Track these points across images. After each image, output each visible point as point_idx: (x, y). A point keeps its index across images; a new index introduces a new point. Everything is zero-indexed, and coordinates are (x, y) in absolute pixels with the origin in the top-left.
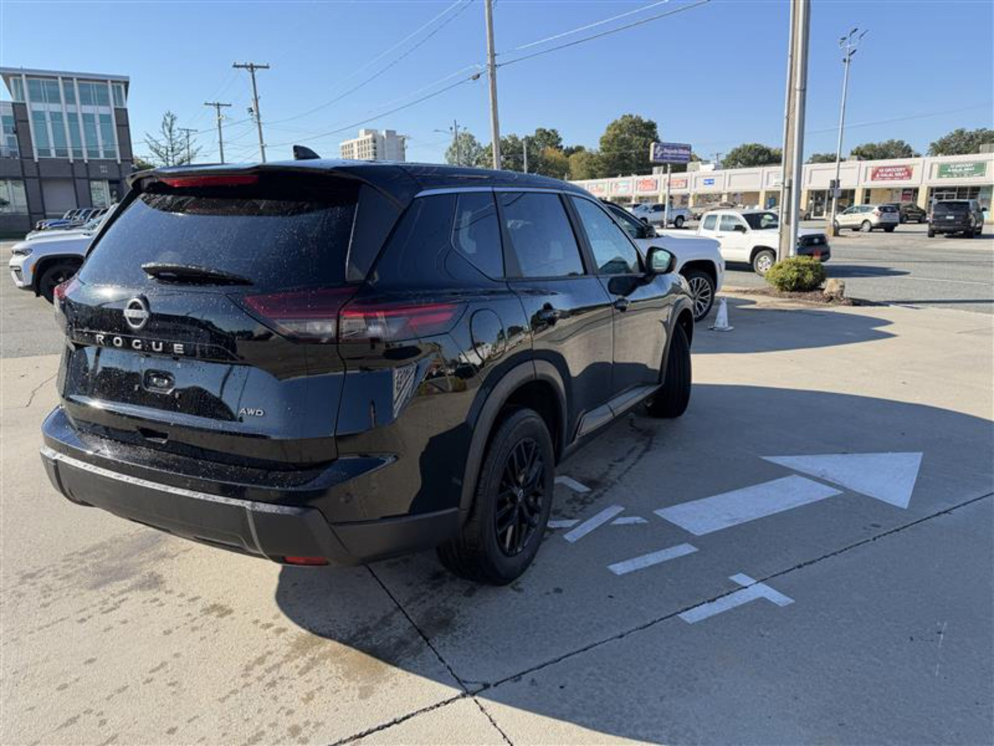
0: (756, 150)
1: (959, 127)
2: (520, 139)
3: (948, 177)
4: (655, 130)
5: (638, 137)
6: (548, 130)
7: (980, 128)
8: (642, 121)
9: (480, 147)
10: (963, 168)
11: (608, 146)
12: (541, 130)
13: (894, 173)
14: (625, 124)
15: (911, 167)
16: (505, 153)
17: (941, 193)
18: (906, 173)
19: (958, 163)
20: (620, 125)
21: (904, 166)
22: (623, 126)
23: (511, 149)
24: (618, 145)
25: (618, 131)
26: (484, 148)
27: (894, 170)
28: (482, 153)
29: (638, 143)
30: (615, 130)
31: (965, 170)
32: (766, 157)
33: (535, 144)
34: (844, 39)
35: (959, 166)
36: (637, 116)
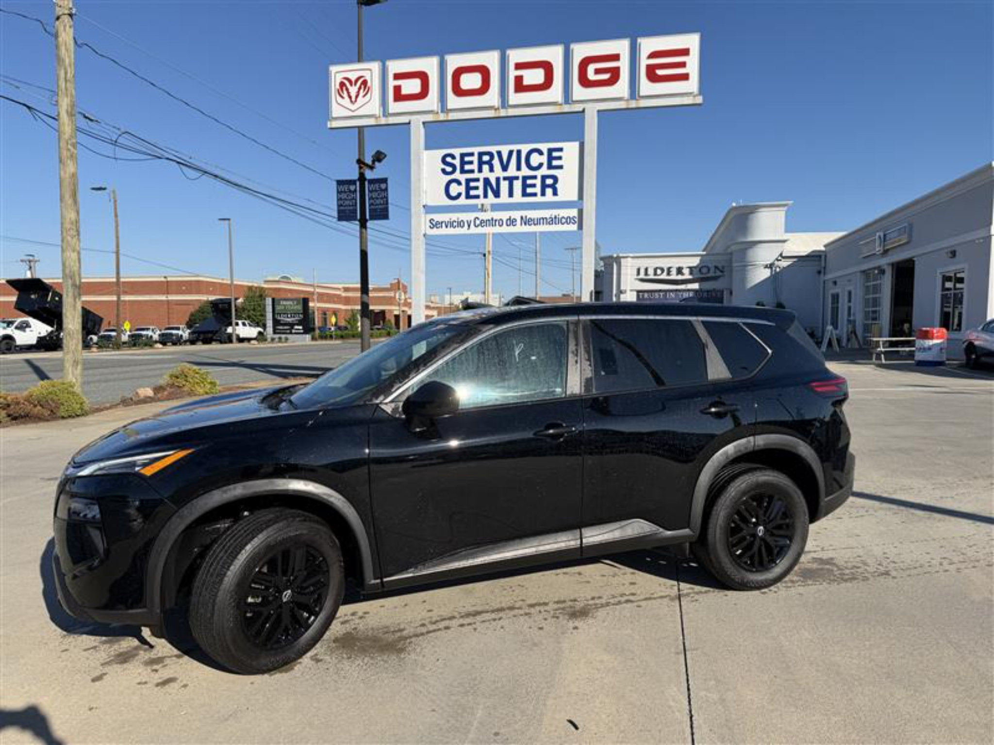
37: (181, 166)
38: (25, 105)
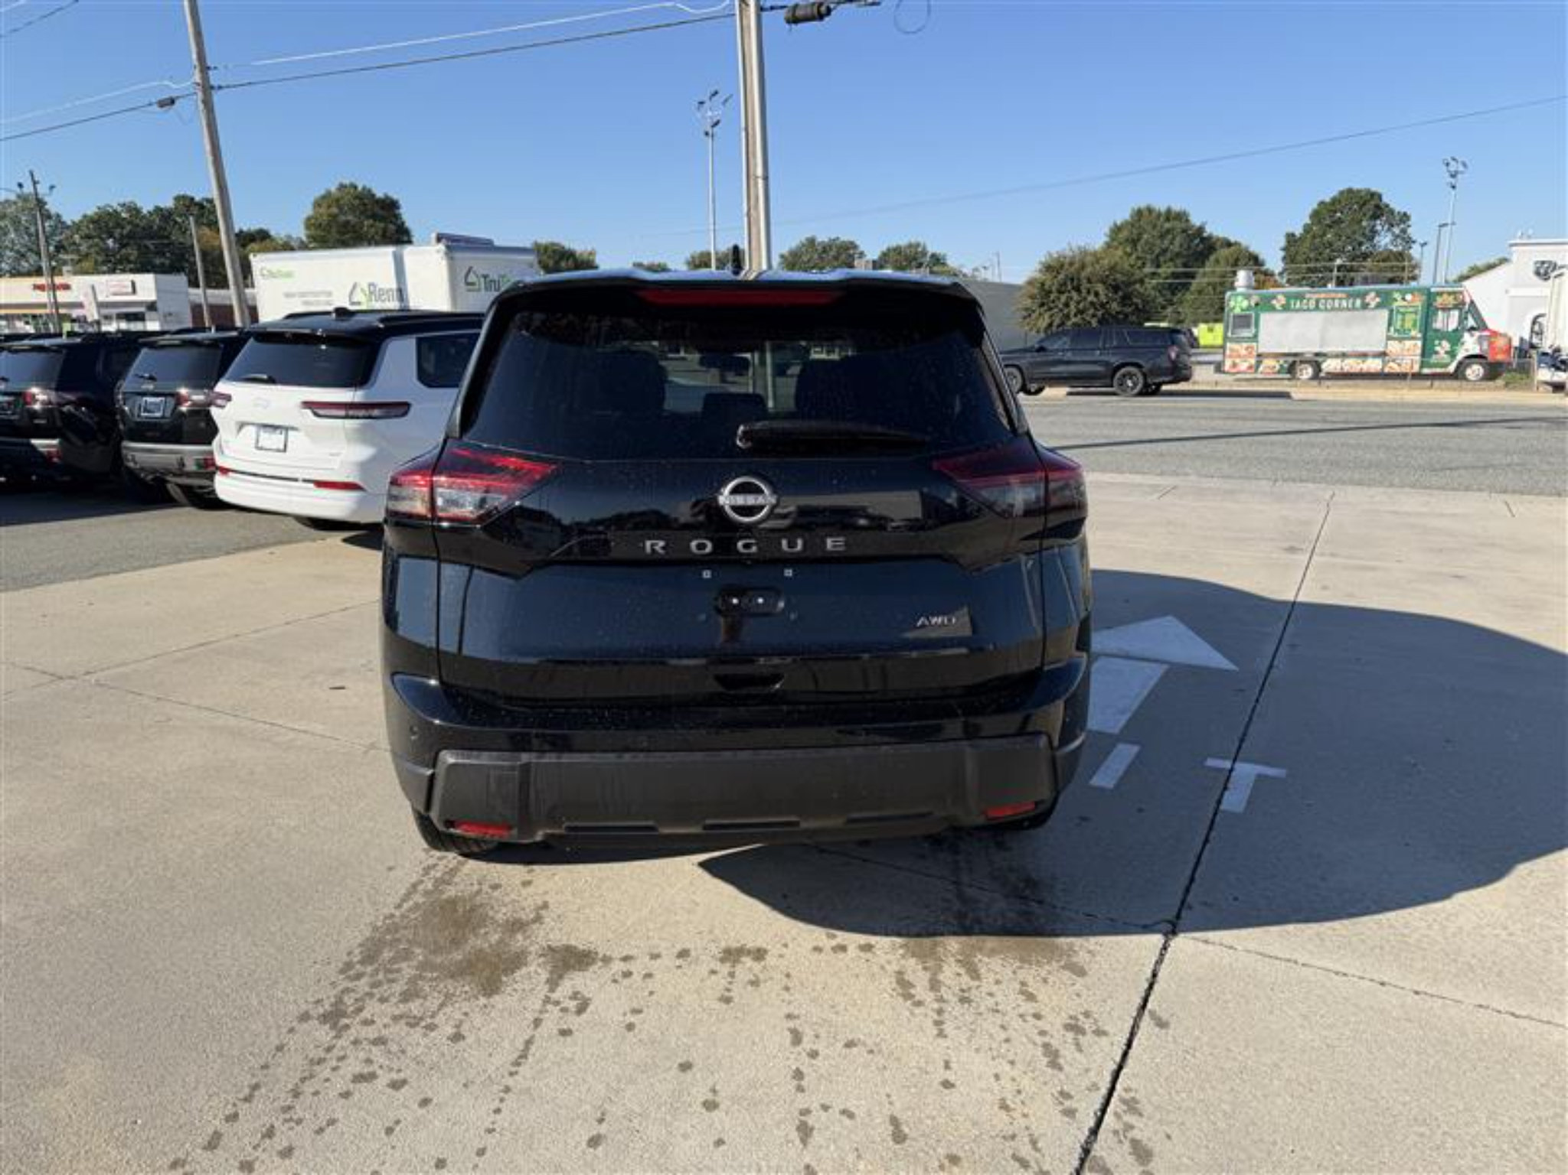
0: (554, 251)
1: (809, 235)
2: (145, 211)
4: (397, 212)
5: (371, 221)
6: (197, 199)
7: (833, 237)
8: (373, 196)
9: (63, 223)
11: (320, 233)
12: (184, 197)
14: (346, 198)
16: (117, 235)
20: (338, 200)
22: (342, 202)
23: (129, 228)
24: (339, 232)
25: (335, 210)
26: (69, 223)
28: (68, 232)
29: (373, 230)
30: (329, 207)
32: (570, 262)
33: (176, 222)
34: (702, 103)
36: (364, 188)
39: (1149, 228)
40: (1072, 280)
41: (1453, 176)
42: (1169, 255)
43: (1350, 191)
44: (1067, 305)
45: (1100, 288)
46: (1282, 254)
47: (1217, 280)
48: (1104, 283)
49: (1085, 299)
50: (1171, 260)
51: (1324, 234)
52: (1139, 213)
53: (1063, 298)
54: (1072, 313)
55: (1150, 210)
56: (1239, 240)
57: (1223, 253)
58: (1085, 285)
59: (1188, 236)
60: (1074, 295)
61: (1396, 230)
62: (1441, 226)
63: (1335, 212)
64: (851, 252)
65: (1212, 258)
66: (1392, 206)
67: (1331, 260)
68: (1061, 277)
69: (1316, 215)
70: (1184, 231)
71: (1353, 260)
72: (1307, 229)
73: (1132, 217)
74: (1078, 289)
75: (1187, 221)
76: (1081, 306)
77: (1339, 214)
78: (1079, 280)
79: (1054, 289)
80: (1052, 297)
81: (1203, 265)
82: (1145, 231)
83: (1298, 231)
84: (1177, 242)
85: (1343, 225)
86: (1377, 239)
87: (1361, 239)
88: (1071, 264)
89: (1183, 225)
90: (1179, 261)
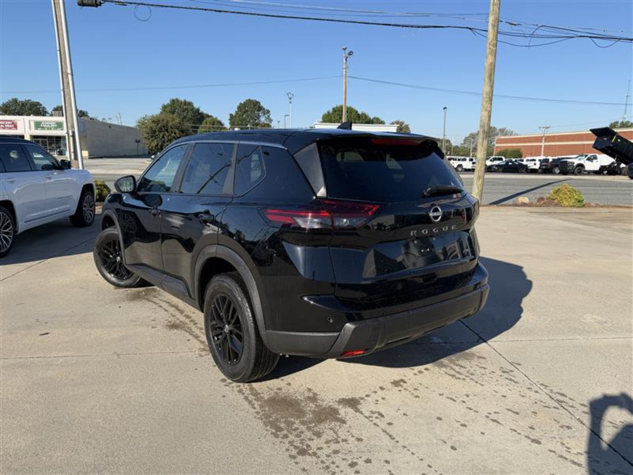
3: (42, 129)
10: (50, 125)
13: (4, 125)
15: (16, 122)
17: (38, 139)
18: (13, 126)
19: (47, 122)
21: (10, 121)
27: (4, 123)
31: (51, 126)
35: (47, 123)
37: (593, 39)
38: (468, 28)
39: (178, 107)
40: (164, 127)
41: (290, 98)
42: (187, 119)
43: (249, 100)
44: (163, 137)
45: (177, 131)
46: (229, 121)
47: (207, 130)
48: (178, 129)
49: (171, 135)
50: (188, 121)
51: (243, 115)
52: (173, 101)
53: (162, 134)
54: (166, 141)
55: (178, 101)
56: (212, 115)
57: (208, 120)
58: (170, 130)
59: (194, 112)
60: (166, 133)
61: (266, 116)
62: (286, 116)
63: (245, 107)
64: (38, 107)
65: (205, 121)
66: (264, 107)
67: (246, 125)
68: (160, 125)
69: (239, 108)
70: (192, 110)
71: (253, 125)
72: (237, 113)
73: (170, 102)
74: (167, 131)
75: (192, 106)
76: (169, 138)
77: (247, 108)
78: (167, 127)
79: (157, 130)
80: (157, 133)
81: (201, 124)
82: (176, 109)
83: (234, 113)
84: (190, 113)
85: (249, 113)
86: (260, 118)
87: (256, 118)
88: (163, 121)
89: (192, 108)
90: (191, 122)
